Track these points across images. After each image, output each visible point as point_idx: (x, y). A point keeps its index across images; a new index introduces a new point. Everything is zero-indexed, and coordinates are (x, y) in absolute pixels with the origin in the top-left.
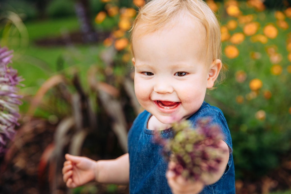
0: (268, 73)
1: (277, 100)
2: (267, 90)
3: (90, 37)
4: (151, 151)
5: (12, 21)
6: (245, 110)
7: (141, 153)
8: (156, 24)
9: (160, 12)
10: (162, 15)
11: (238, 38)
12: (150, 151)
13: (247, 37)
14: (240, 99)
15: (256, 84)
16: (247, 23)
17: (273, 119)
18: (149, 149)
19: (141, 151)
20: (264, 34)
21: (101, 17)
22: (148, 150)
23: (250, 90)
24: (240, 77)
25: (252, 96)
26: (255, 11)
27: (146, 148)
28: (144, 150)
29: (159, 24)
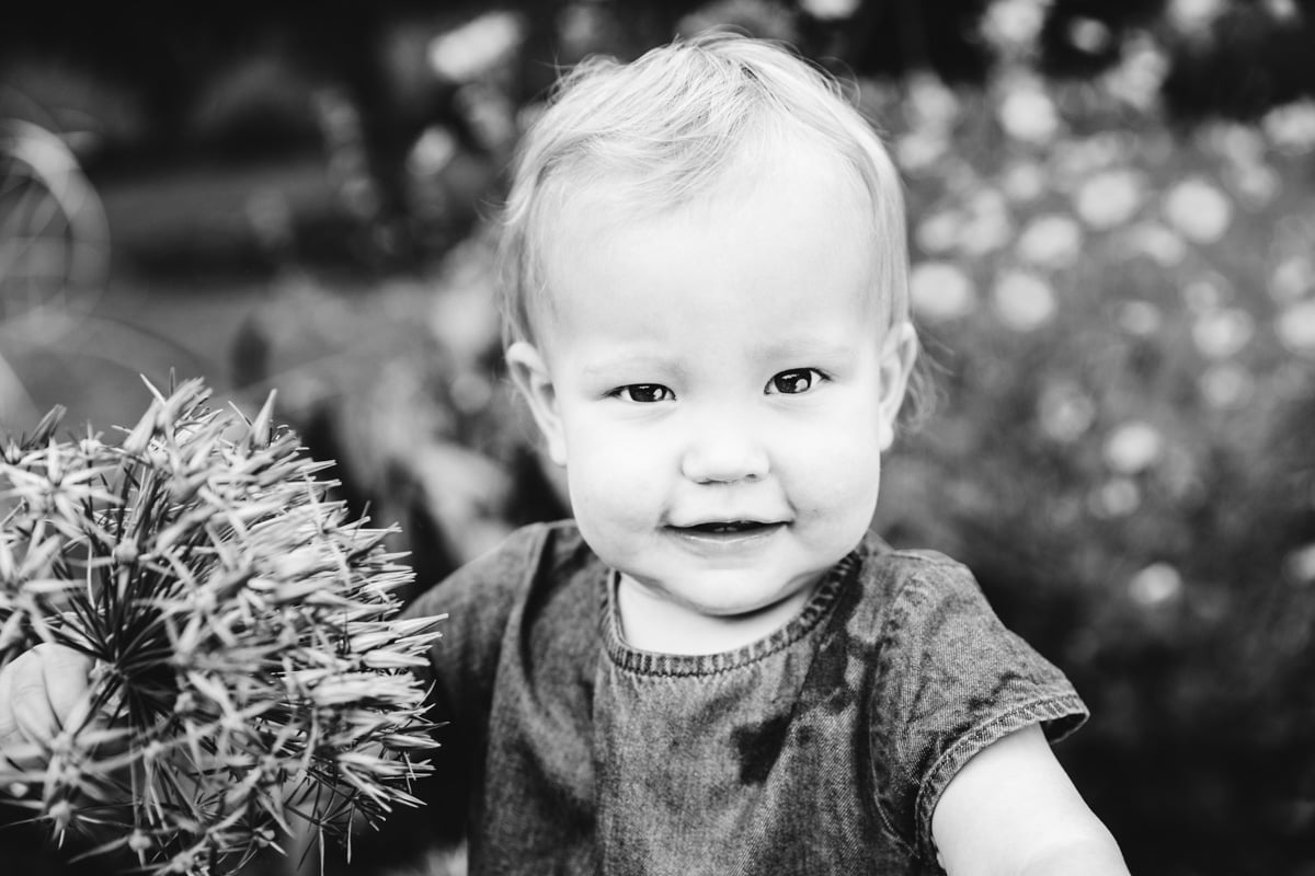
0: (1187, 399)
1: (1232, 521)
2: (1183, 477)
3: (385, 238)
4: (661, 756)
5: (29, 167)
6: (1088, 565)
7: (614, 763)
8: (682, 176)
9: (681, 122)
10: (693, 133)
11: (1051, 239)
12: (657, 755)
13: (1093, 237)
14: (1064, 513)
15: (1134, 446)
16: (1091, 173)
17: (1212, 609)
18: (652, 748)
19: (614, 755)
20: (1165, 222)
21: (433, 150)
22: (650, 751)
23: (1108, 473)
24: (1063, 416)
25: (1118, 498)
26: (1126, 120)
27: (638, 741)
28: (626, 749)
29: (692, 174)
